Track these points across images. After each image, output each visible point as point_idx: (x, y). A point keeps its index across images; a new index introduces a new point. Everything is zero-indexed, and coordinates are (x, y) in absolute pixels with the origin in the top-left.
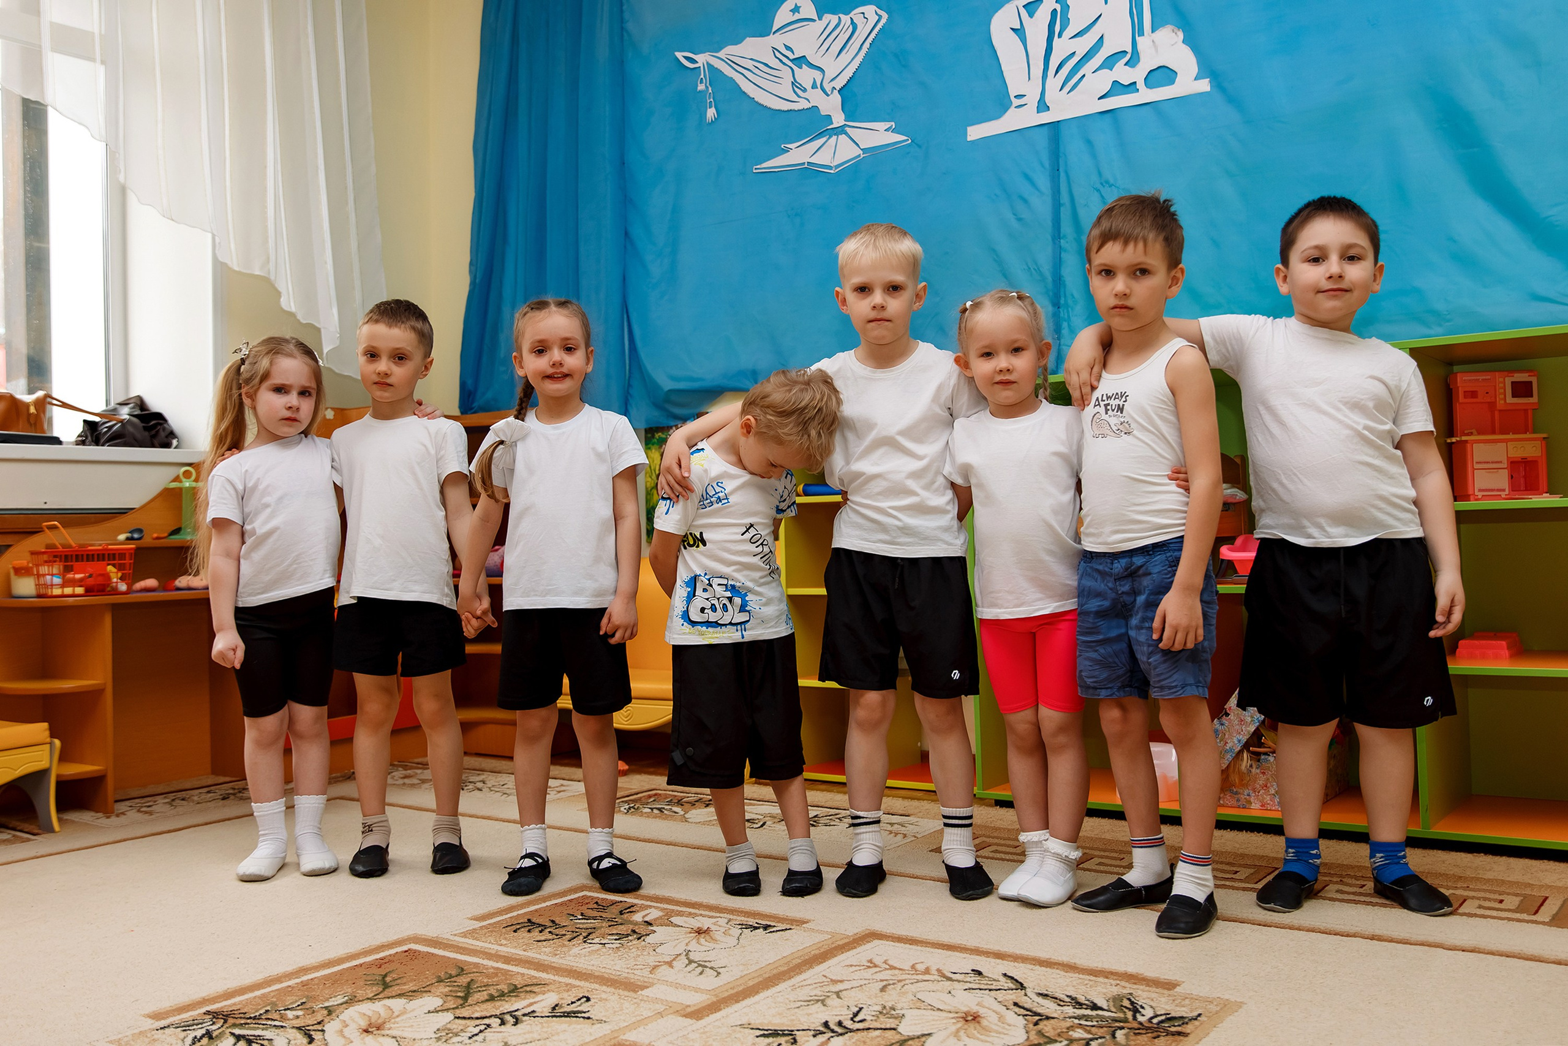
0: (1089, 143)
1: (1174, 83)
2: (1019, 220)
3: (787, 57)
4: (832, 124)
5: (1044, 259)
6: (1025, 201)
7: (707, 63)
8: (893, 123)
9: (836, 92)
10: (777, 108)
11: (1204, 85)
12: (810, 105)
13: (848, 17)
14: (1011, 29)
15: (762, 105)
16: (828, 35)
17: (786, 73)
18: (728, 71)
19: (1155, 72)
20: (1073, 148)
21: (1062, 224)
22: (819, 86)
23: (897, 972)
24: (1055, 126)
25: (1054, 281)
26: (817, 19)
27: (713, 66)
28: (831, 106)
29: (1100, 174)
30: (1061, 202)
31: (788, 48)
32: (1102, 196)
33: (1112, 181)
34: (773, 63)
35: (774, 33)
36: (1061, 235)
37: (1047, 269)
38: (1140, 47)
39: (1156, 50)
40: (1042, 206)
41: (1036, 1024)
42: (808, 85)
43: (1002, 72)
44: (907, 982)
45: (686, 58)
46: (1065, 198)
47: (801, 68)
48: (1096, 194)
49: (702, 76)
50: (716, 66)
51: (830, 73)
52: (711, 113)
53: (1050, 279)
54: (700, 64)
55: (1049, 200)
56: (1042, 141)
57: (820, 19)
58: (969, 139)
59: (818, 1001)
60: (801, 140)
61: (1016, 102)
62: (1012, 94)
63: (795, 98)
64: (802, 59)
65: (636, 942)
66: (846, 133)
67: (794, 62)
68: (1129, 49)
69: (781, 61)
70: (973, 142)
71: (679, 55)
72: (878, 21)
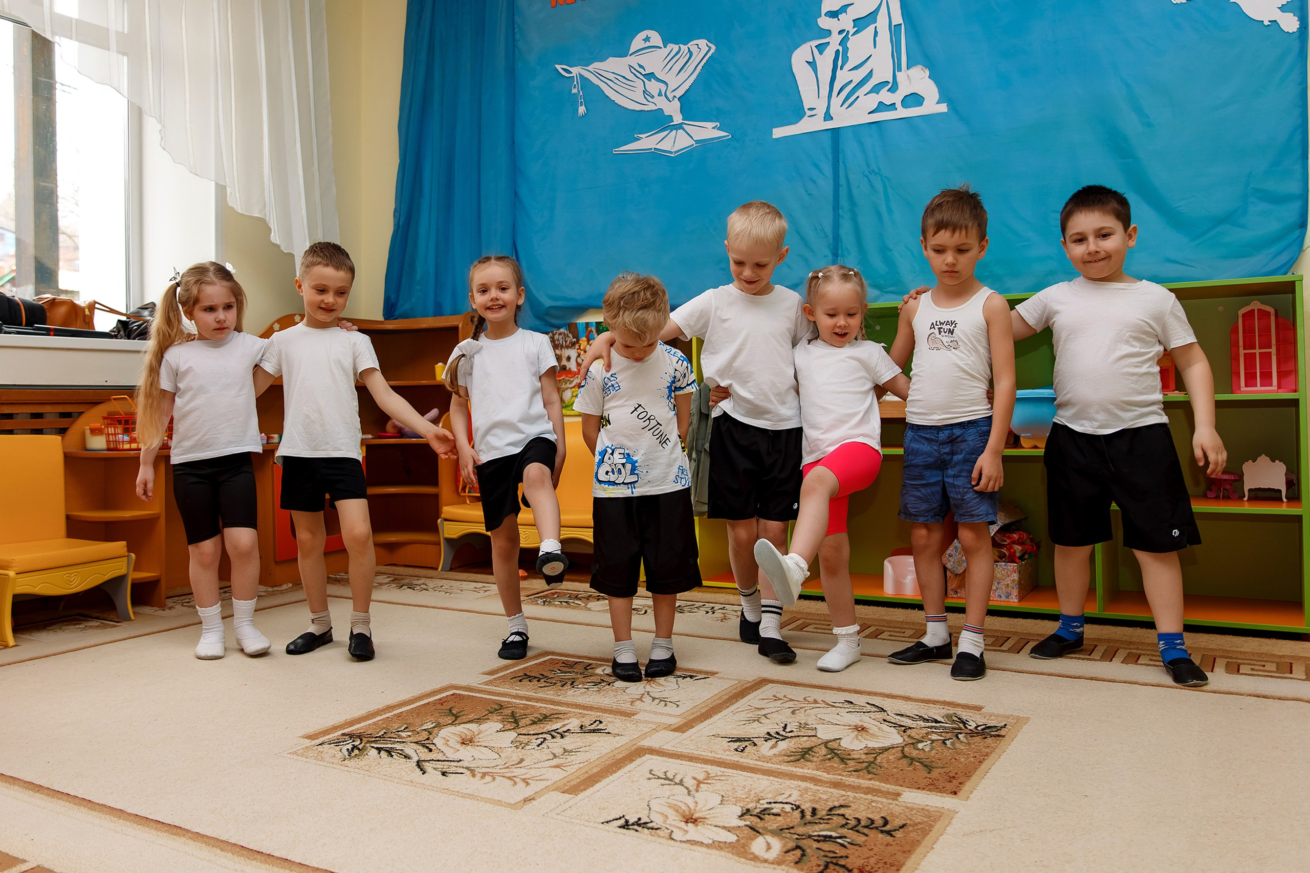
0: (861, 143)
1: (922, 105)
2: (810, 195)
3: (641, 73)
4: (673, 121)
5: (827, 223)
6: (814, 182)
7: (579, 74)
8: (718, 123)
9: (676, 99)
10: (632, 109)
11: (943, 108)
12: (656, 108)
13: (686, 46)
14: (806, 62)
15: (621, 106)
16: (671, 58)
17: (639, 84)
18: (595, 81)
19: (908, 97)
20: (849, 147)
21: (840, 199)
22: (663, 94)
23: (796, 702)
24: (835, 132)
25: (834, 238)
26: (662, 46)
27: (583, 76)
28: (673, 109)
29: (868, 166)
30: (840, 183)
31: (640, 66)
32: (869, 181)
33: (877, 171)
34: (630, 76)
35: (630, 55)
36: (840, 207)
37: (829, 229)
38: (898, 79)
39: (910, 82)
40: (826, 186)
41: (904, 732)
42: (655, 93)
43: (799, 91)
44: (806, 708)
45: (564, 69)
46: (842, 181)
47: (650, 81)
48: (866, 179)
49: (575, 83)
50: (585, 76)
51: (672, 86)
52: (582, 110)
53: (831, 236)
54: (574, 74)
55: (831, 182)
56: (827, 140)
57: (665, 47)
58: (774, 137)
59: (755, 720)
60: (649, 132)
61: (809, 113)
62: (806, 107)
63: (646, 102)
64: (651, 75)
65: (607, 687)
66: (683, 129)
67: (645, 76)
68: (891, 80)
69: (635, 75)
70: (777, 139)
71: (558, 67)
72: (708, 51)
